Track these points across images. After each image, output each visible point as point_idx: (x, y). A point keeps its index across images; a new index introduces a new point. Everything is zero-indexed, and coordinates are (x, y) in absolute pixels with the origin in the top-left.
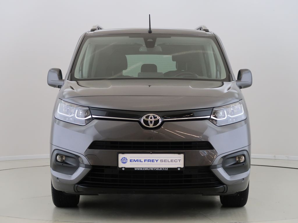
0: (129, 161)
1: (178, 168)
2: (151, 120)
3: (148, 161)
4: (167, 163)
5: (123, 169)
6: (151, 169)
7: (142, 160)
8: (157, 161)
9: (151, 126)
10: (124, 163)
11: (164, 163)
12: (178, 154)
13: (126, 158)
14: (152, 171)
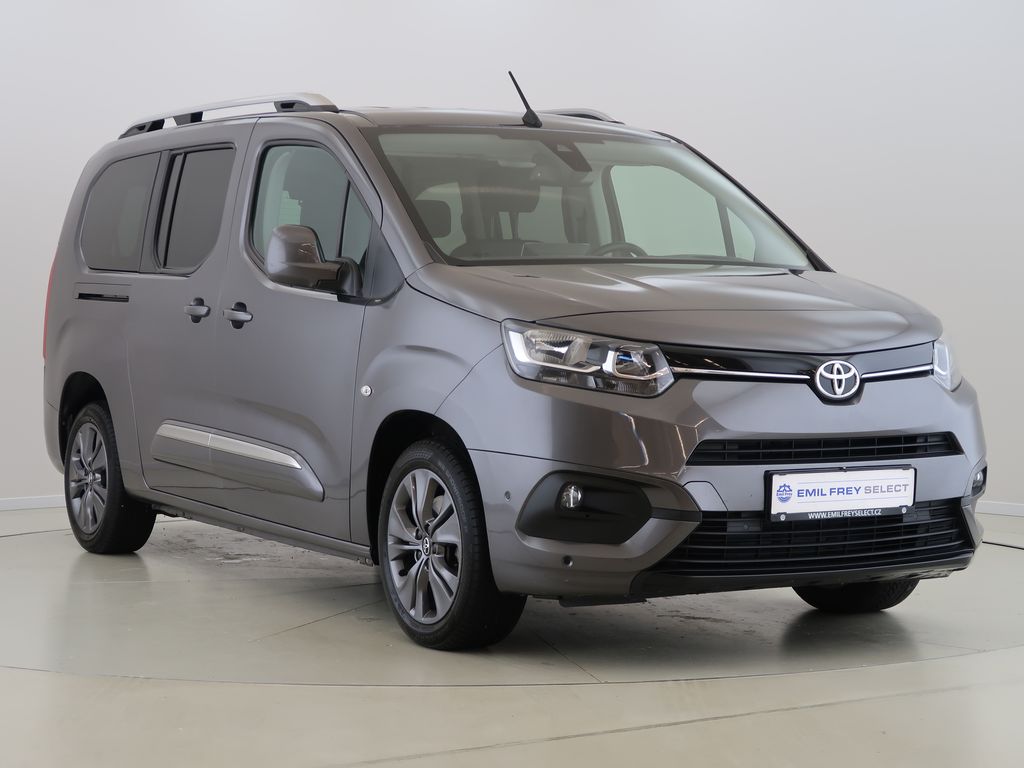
0: (795, 493)
1: (901, 507)
2: (839, 377)
3: (839, 493)
4: (880, 495)
5: (783, 518)
6: (846, 515)
7: (826, 491)
8: (857, 491)
9: (840, 393)
10: (784, 500)
11: (872, 495)
12: (901, 470)
13: (789, 487)
14: (846, 519)
